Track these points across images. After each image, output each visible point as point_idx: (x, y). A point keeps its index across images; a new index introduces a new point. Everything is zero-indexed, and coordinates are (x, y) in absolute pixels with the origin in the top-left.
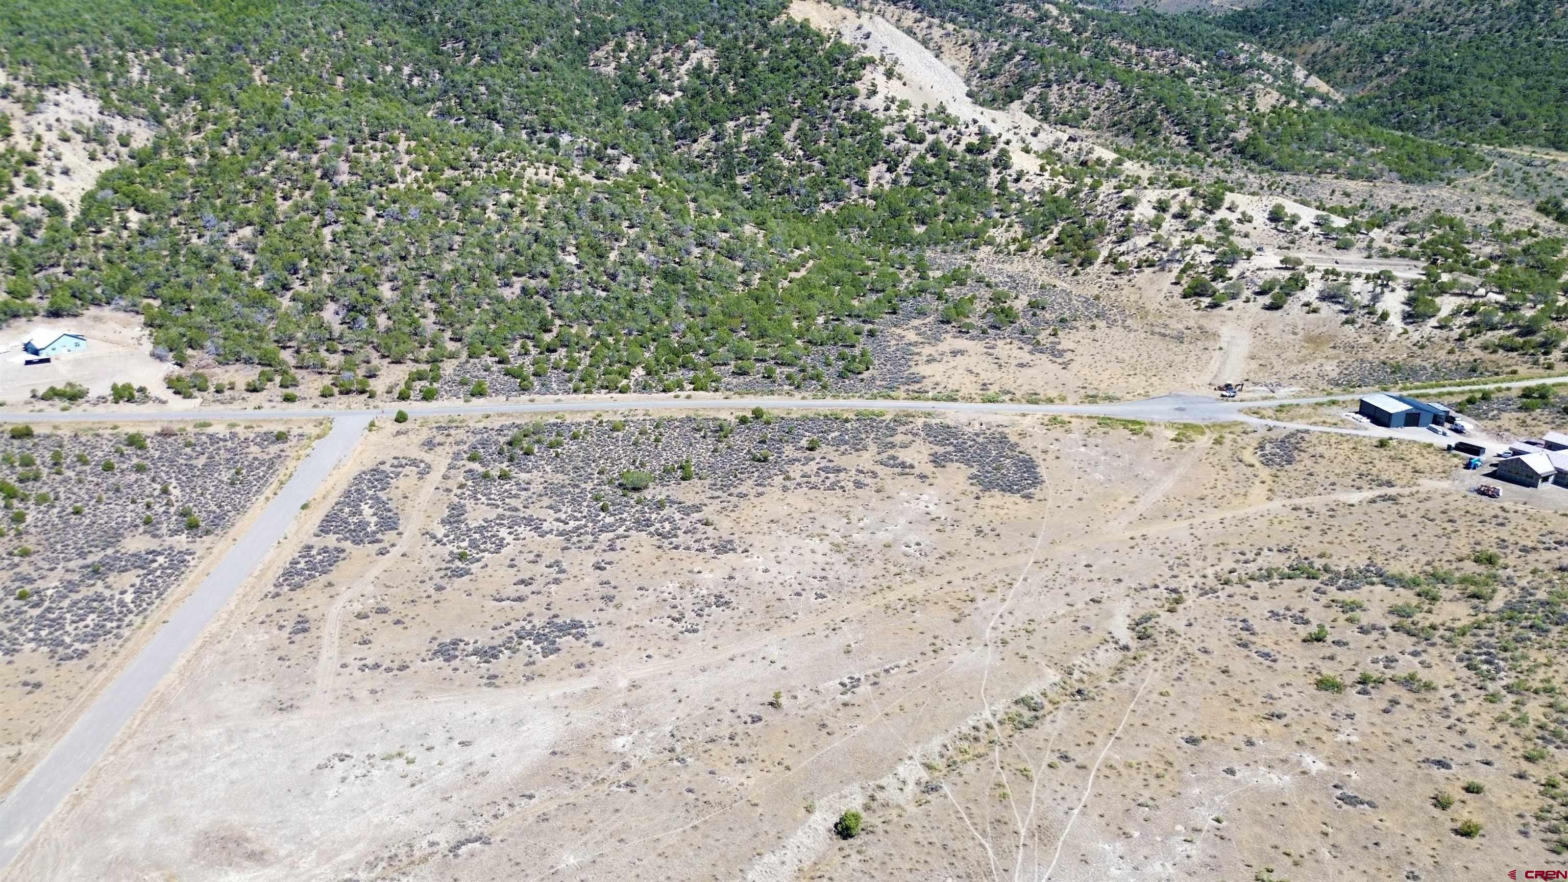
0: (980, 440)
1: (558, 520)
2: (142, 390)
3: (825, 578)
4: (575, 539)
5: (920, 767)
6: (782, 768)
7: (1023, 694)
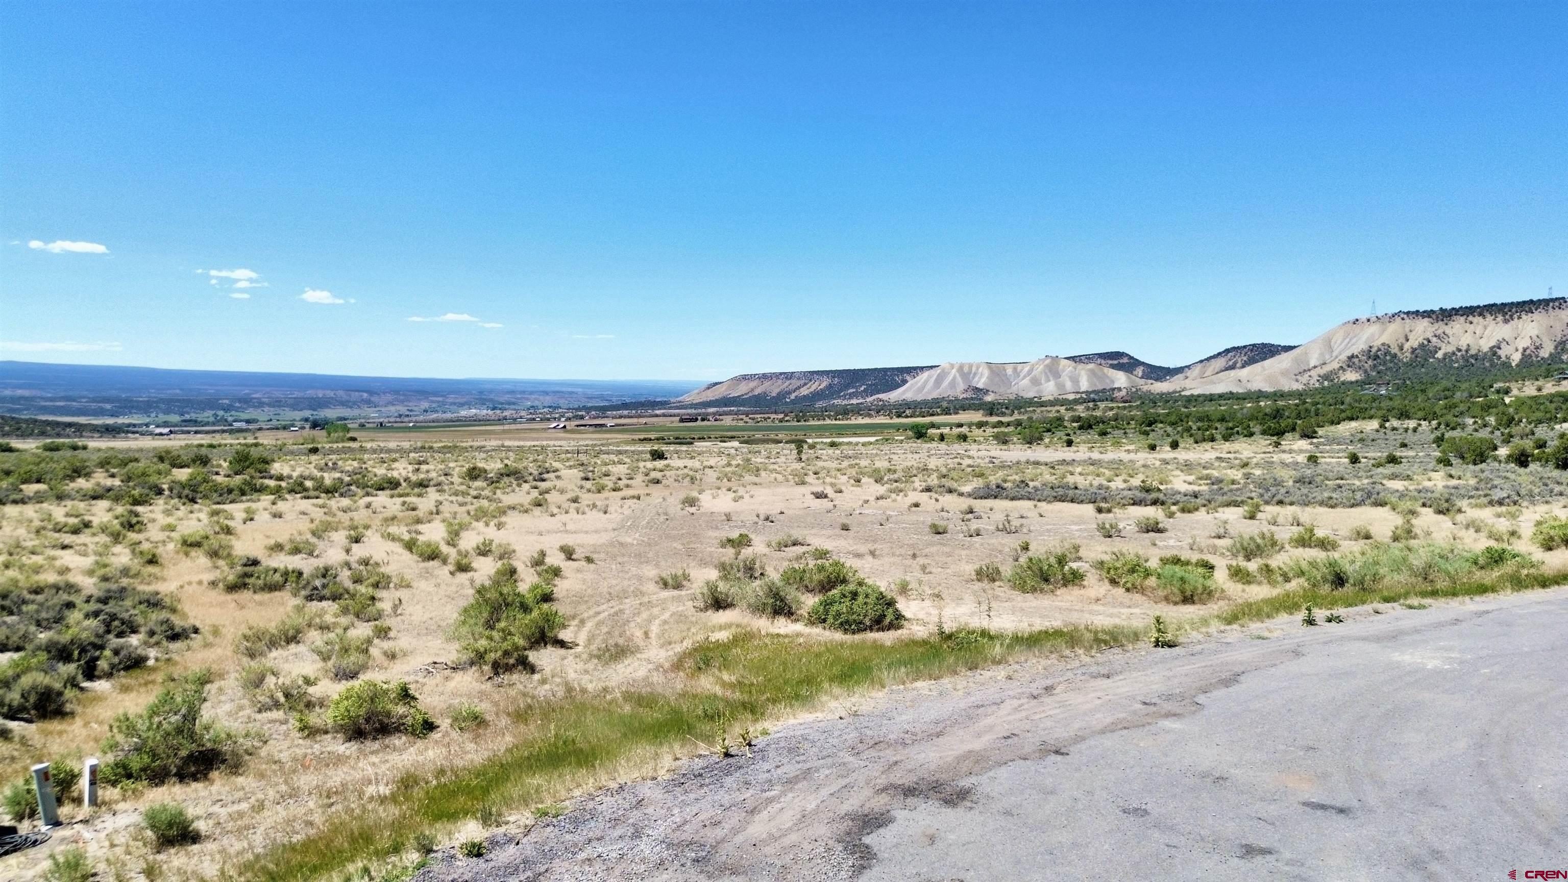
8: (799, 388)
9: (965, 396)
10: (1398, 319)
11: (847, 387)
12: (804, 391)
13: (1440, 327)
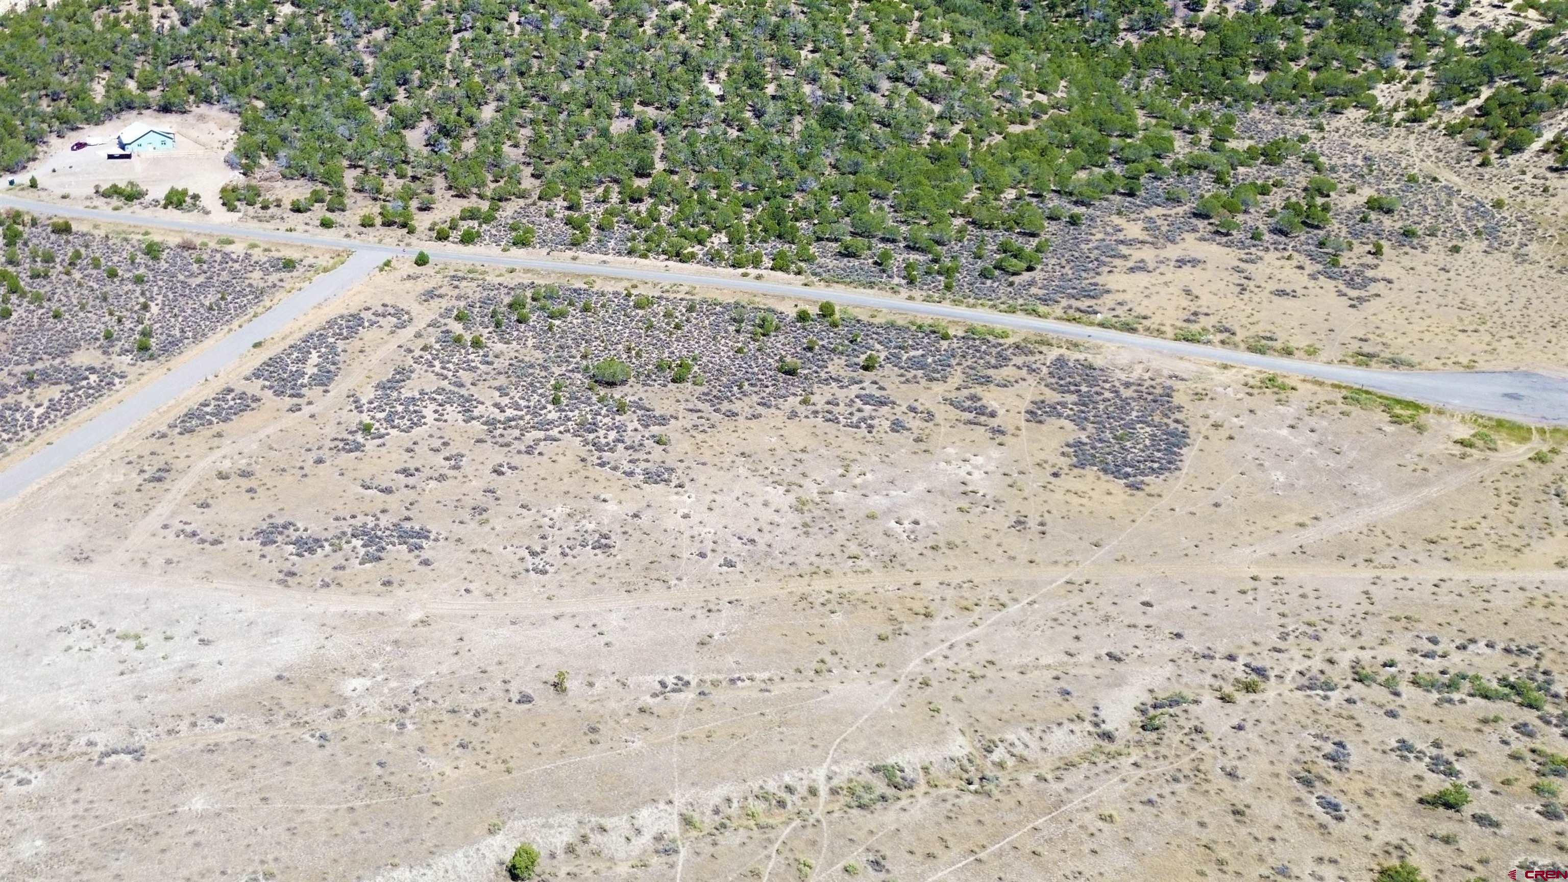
0: (1126, 393)
1: (496, 405)
2: (196, 197)
3: (752, 541)
4: (498, 432)
5: (676, 817)
6: (503, 767)
7: (891, 761)
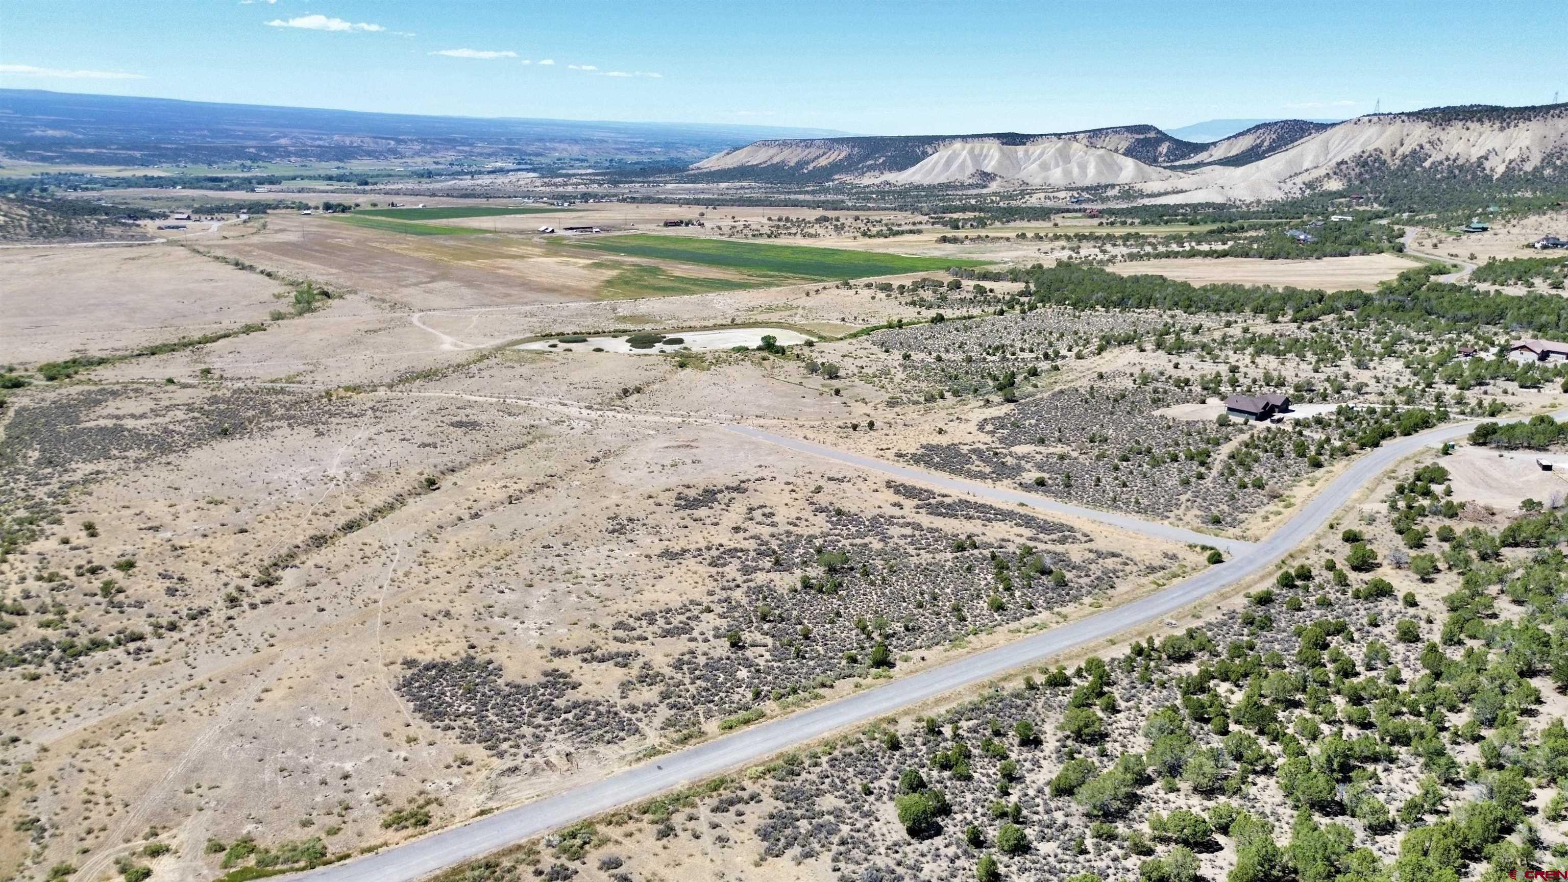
8: (818, 157)
9: (971, 181)
10: (1399, 121)
11: (867, 157)
12: (823, 162)
13: (1438, 133)
